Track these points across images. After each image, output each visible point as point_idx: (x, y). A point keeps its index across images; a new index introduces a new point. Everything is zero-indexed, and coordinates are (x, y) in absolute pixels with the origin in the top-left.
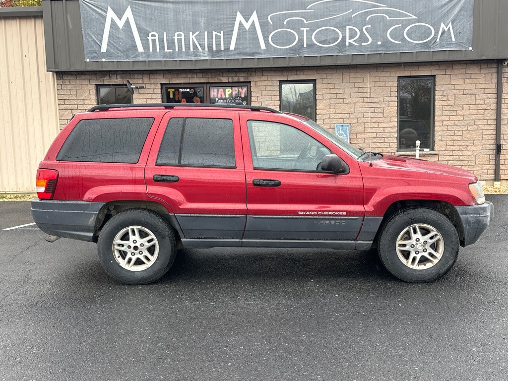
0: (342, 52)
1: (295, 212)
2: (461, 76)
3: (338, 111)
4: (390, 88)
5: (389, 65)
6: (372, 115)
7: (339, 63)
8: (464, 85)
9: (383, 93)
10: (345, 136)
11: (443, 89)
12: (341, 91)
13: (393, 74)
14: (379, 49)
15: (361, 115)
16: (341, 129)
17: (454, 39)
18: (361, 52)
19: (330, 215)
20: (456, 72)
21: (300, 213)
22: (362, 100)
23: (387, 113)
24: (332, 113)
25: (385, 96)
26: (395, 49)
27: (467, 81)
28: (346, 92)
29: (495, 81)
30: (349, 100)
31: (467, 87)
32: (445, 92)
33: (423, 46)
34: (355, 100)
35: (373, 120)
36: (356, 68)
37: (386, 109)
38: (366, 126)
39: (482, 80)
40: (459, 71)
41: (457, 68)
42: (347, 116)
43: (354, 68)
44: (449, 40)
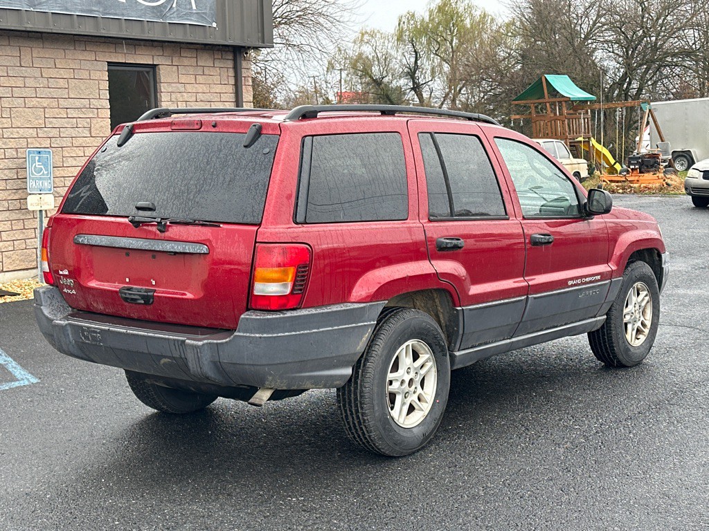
0: (35, 6)
1: (563, 283)
2: (191, 71)
3: (17, 123)
4: (97, 82)
5: (94, 39)
6: (74, 133)
7: (29, 26)
8: (196, 86)
9: (87, 92)
10: (46, 173)
11: (170, 90)
12: (20, 83)
13: (101, 57)
14: (94, 8)
15: (55, 132)
16: (37, 158)
17: (194, 7)
18: (67, 10)
19: (591, 282)
20: (186, 62)
21: (570, 283)
22: (55, 104)
23: (97, 129)
24: (6, 126)
25: (91, 96)
26: (117, 12)
27: (200, 79)
28: (27, 85)
29: (232, 81)
30: (34, 102)
31: (200, 88)
32: (174, 96)
33: (155, 11)
34: (45, 103)
35: (76, 142)
36: (42, 38)
37: (94, 121)
38: (66, 154)
39: (216, 79)
40: (188, 60)
41: (185, 55)
42: (33, 132)
43: (37, 38)
44: (188, 7)
